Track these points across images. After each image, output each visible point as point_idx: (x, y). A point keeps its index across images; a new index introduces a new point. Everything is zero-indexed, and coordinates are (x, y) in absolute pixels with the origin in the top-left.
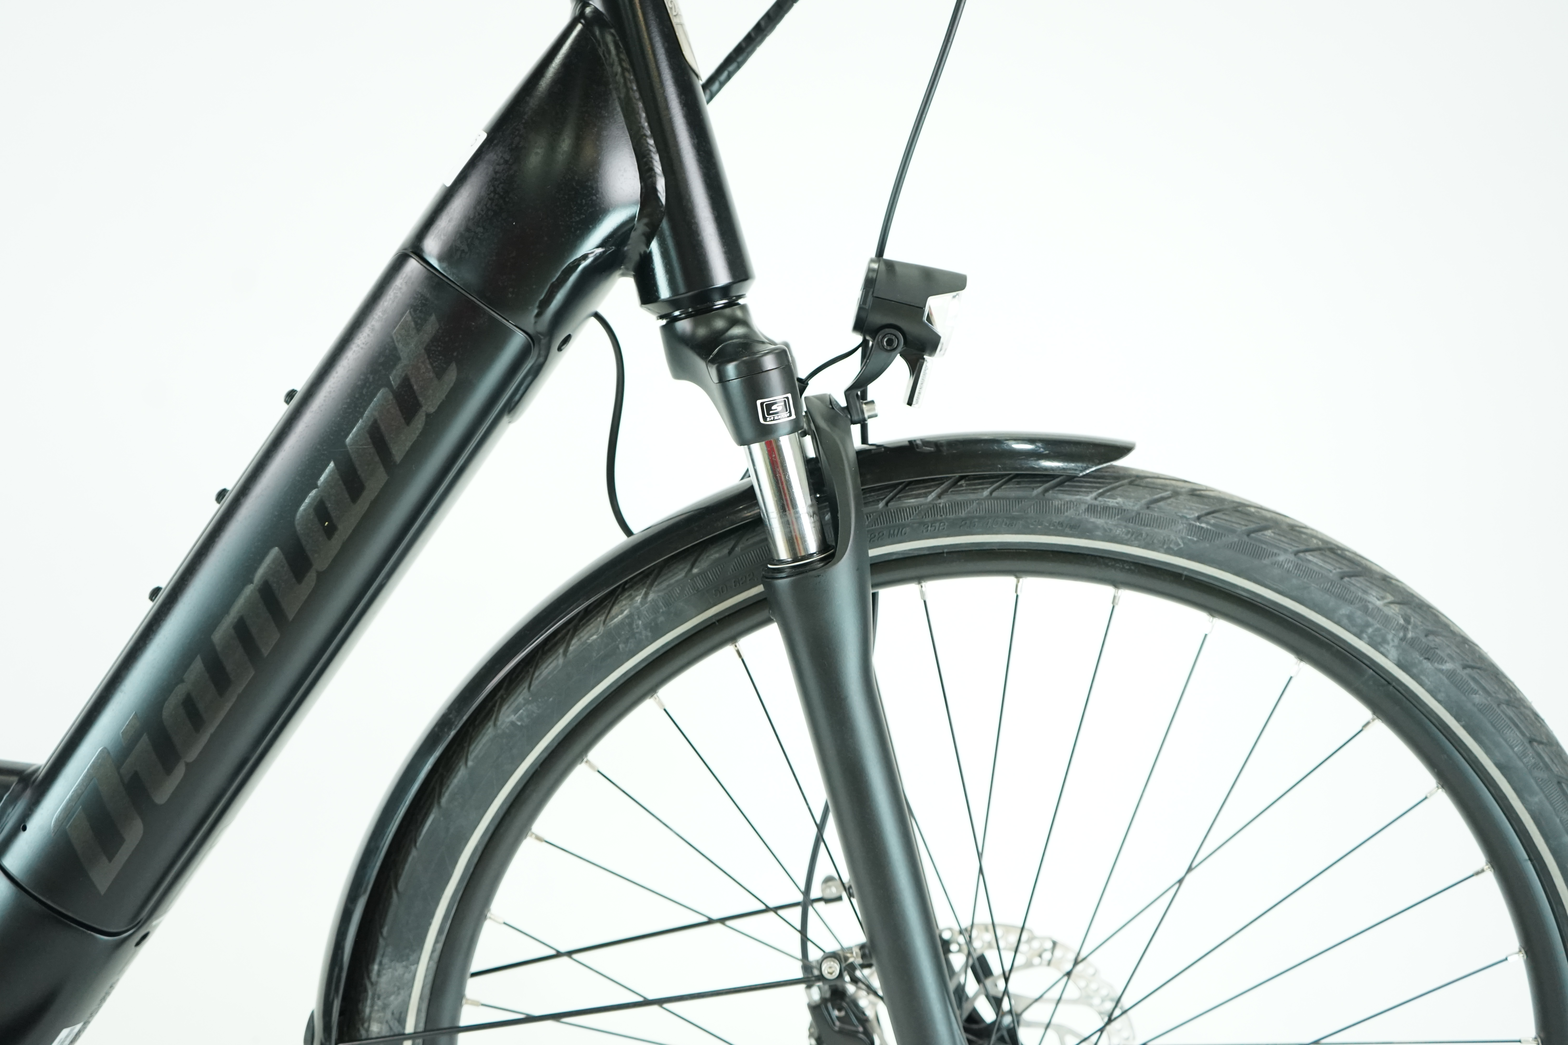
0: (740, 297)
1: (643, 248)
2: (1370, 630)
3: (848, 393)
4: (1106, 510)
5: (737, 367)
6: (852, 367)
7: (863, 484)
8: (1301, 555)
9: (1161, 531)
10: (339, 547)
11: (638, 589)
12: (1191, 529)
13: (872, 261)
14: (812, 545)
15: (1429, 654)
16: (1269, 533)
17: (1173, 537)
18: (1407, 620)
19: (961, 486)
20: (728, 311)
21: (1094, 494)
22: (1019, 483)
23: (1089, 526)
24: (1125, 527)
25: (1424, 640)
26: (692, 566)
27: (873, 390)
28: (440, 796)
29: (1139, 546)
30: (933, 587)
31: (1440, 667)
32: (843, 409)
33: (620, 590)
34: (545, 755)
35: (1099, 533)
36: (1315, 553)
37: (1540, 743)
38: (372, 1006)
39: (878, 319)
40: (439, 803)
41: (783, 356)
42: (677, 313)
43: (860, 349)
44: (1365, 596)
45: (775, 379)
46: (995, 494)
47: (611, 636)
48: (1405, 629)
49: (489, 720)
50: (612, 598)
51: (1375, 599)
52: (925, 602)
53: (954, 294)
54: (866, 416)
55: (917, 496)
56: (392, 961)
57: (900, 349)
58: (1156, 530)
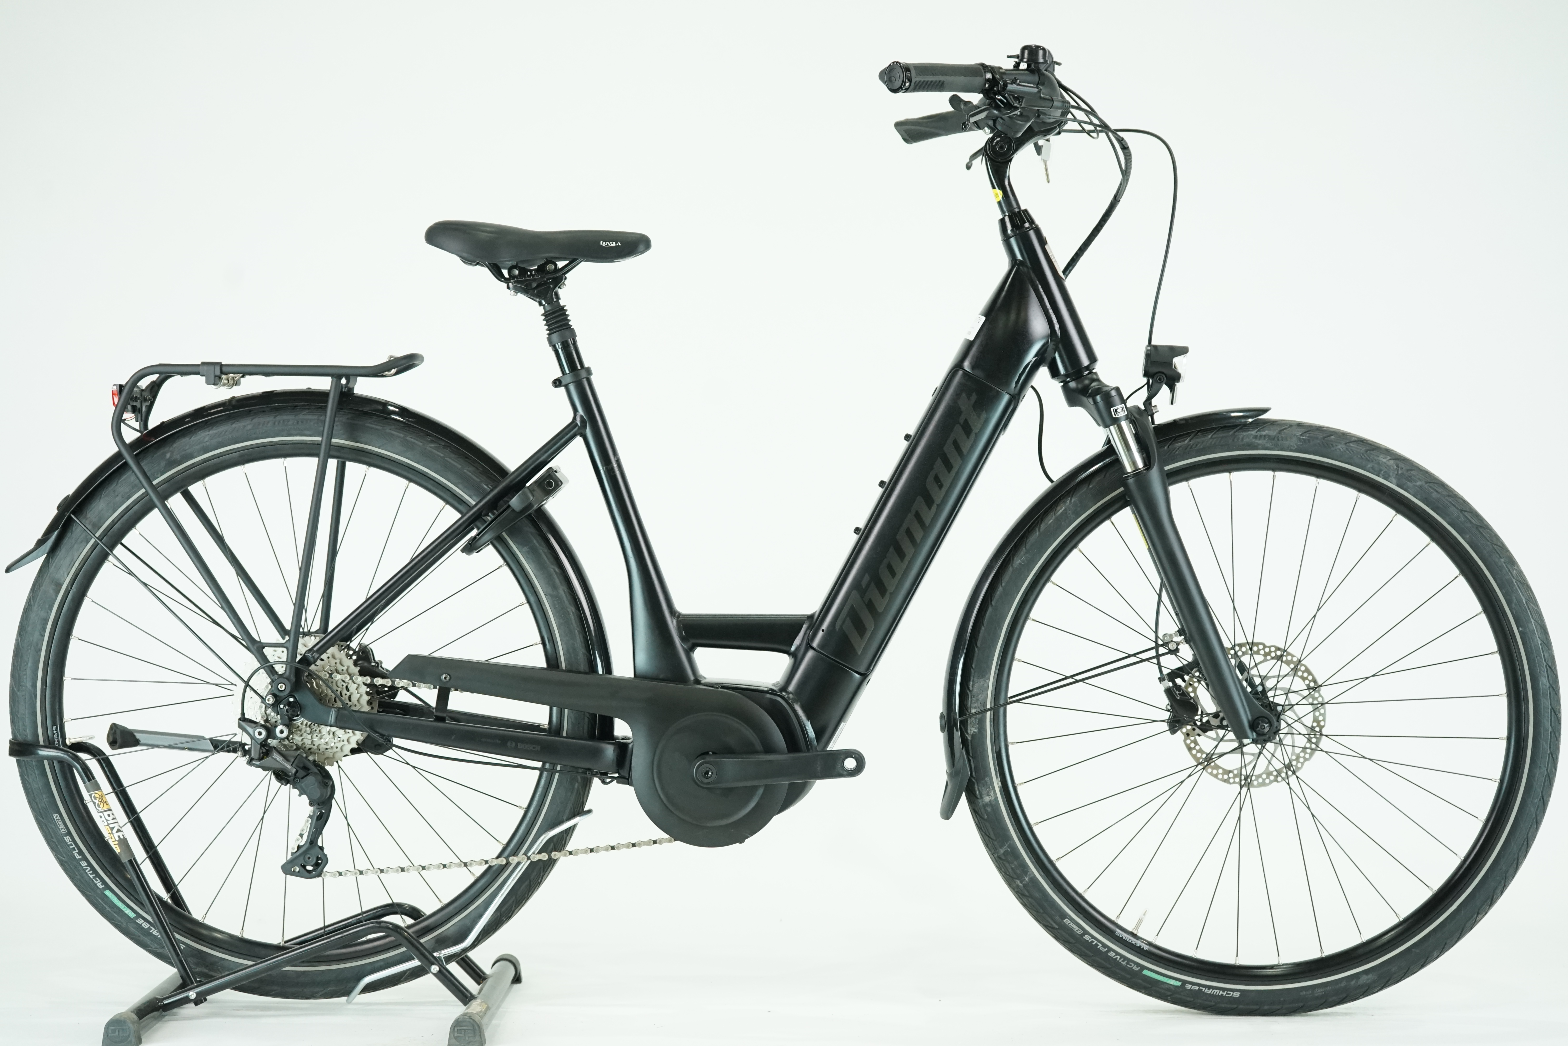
0: (1093, 369)
1: (1052, 356)
2: (1382, 472)
3: (1144, 404)
4: (1262, 437)
5: (1101, 397)
6: (1144, 394)
7: (1158, 439)
8: (1348, 444)
9: (1286, 442)
10: (944, 493)
11: (1067, 499)
12: (1299, 440)
13: (1148, 346)
14: (1140, 464)
15: (1409, 479)
16: (1333, 437)
17: (1292, 444)
18: (1398, 466)
19: (1199, 435)
20: (1090, 376)
21: (1256, 431)
22: (1223, 431)
23: (1256, 444)
24: (1271, 442)
25: (1406, 474)
26: (1089, 485)
27: (1154, 401)
28: (991, 601)
29: (1278, 450)
30: (1194, 482)
31: (1415, 484)
32: (1144, 410)
33: (1058, 500)
34: (1035, 577)
35: (1260, 447)
36: (1354, 443)
37: (1465, 511)
38: (971, 701)
39: (1154, 370)
40: (991, 604)
41: (1117, 389)
42: (1068, 379)
43: (1146, 385)
44: (1378, 458)
45: (1117, 399)
46: (1213, 436)
47: (1058, 519)
48: (1398, 470)
49: (1009, 564)
50: (1056, 504)
51: (1383, 459)
52: (1191, 489)
53: (1184, 355)
54: (1154, 412)
55: (1180, 442)
56: (978, 679)
57: (1164, 381)
58: (1284, 442)
